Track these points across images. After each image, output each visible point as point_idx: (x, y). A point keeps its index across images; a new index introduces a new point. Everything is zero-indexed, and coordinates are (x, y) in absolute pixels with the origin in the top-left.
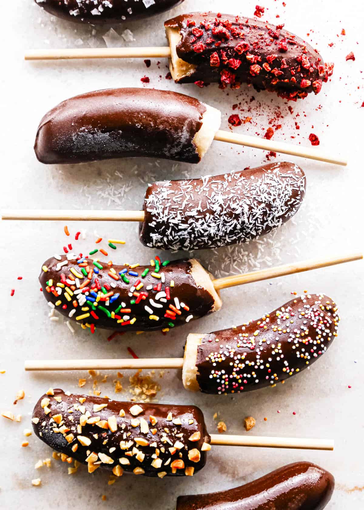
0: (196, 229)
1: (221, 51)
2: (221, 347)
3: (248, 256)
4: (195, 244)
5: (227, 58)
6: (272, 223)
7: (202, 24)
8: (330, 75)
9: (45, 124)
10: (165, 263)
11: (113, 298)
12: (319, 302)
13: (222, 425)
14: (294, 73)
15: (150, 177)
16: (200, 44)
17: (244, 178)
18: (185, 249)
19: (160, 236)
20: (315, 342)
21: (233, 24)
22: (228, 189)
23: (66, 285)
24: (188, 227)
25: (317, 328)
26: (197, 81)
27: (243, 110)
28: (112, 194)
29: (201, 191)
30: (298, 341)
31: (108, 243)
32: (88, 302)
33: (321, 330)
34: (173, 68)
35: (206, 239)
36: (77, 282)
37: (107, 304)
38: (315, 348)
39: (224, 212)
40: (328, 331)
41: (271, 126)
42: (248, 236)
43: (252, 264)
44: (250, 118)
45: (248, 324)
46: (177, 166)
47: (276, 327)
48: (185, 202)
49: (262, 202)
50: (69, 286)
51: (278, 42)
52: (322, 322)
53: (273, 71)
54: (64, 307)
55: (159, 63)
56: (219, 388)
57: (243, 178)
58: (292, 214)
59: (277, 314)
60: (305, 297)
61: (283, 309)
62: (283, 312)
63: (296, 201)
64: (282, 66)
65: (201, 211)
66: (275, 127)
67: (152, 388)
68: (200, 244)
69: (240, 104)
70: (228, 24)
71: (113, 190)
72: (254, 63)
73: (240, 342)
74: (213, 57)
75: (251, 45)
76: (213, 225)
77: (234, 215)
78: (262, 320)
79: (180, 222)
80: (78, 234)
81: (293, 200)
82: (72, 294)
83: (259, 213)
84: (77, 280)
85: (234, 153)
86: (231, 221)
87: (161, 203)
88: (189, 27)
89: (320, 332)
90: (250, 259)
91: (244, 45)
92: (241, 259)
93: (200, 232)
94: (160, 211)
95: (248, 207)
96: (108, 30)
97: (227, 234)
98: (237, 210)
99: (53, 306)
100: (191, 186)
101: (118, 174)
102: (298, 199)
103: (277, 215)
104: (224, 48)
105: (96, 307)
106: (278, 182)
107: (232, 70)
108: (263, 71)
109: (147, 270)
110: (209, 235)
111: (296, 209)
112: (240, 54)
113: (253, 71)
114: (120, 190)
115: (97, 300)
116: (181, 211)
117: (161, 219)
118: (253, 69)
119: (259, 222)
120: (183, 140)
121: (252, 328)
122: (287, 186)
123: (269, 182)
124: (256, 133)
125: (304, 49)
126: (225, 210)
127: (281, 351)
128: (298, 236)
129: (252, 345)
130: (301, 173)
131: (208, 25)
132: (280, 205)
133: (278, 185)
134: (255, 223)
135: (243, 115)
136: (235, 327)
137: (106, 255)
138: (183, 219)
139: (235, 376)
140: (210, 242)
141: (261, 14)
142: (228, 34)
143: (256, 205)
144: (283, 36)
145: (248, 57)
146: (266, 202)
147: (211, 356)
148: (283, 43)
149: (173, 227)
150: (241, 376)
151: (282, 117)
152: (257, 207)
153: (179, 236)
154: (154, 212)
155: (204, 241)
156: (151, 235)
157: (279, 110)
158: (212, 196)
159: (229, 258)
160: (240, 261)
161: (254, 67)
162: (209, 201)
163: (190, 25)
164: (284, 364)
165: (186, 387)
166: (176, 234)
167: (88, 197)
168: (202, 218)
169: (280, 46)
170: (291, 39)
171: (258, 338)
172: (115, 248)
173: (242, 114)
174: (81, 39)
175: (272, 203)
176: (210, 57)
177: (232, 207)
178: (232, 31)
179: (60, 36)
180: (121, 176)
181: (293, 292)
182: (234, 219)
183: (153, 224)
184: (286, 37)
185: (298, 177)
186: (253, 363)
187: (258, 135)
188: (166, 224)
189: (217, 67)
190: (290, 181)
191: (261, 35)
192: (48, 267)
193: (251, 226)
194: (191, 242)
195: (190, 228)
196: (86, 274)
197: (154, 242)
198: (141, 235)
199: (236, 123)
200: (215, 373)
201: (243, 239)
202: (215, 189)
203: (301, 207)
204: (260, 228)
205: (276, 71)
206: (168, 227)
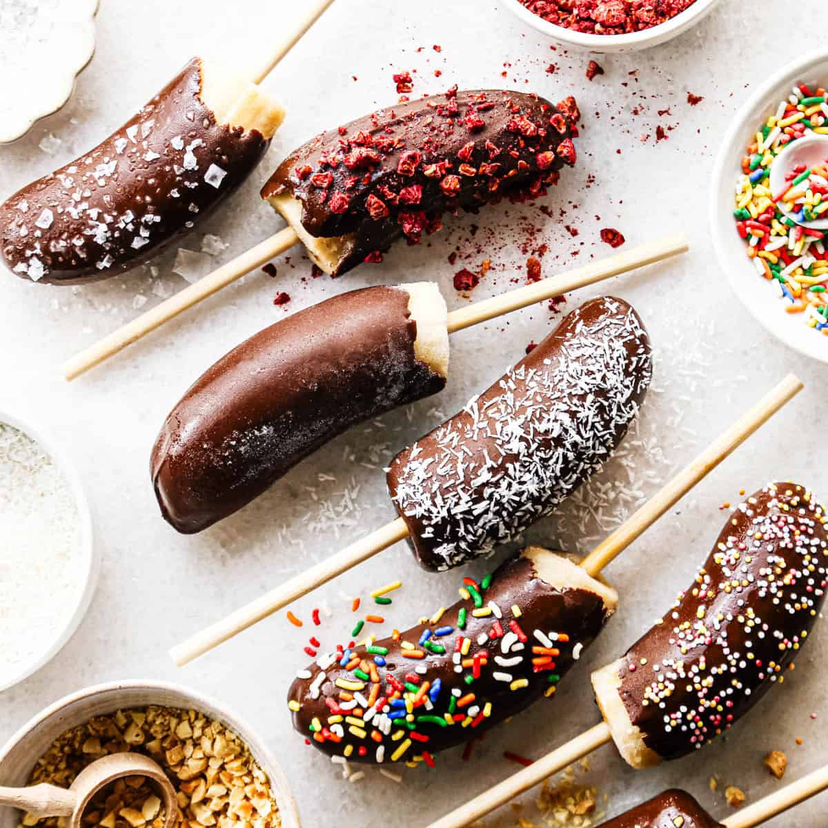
0: (504, 500)
1: (378, 187)
2: (657, 669)
3: (614, 487)
4: (516, 524)
5: (394, 194)
6: (621, 417)
7: (323, 163)
8: (578, 118)
9: (159, 472)
10: (485, 584)
11: (432, 691)
12: (775, 501)
13: (732, 793)
14: (518, 154)
15: (378, 452)
16: (338, 197)
17: (535, 370)
18: (504, 542)
19: (452, 546)
20: (806, 572)
21: (373, 133)
22: (518, 404)
23: (344, 714)
24: (489, 504)
25: (795, 546)
26: (367, 256)
27: (469, 256)
28: (333, 515)
29: (476, 433)
30: (777, 587)
31: (373, 601)
32: (396, 721)
33: (804, 546)
34: (316, 257)
35: (529, 505)
36: (359, 698)
37: (429, 706)
38: (811, 581)
39: (534, 446)
40: (816, 541)
41: (529, 255)
42: (595, 461)
43: (629, 499)
44: (487, 262)
45: (678, 603)
46: (413, 409)
47: (727, 583)
48: (460, 468)
49: (586, 394)
50: (350, 713)
51: (463, 118)
52: (797, 532)
53: (481, 170)
54: (361, 752)
55: (288, 259)
56: (693, 739)
57: (532, 372)
58: (647, 382)
59: (717, 561)
60: (746, 505)
61: (721, 546)
62: (725, 552)
63: (641, 358)
64: (491, 155)
65: (496, 466)
66: (537, 253)
67: (583, 797)
68: (524, 519)
69: (458, 248)
70: (364, 137)
71: (331, 509)
72: (443, 176)
73: (683, 643)
74: (370, 205)
75: (421, 149)
76: (527, 477)
77: (552, 442)
78: (697, 585)
79: (471, 503)
80: (316, 613)
81: (634, 359)
82: (362, 724)
83: (591, 413)
84: (357, 695)
85: (493, 334)
86: (553, 453)
87: (421, 490)
88: (305, 180)
89: (804, 551)
90: (621, 492)
91: (409, 157)
92: (605, 501)
93: (513, 500)
94: (428, 504)
95: (567, 415)
96: (175, 254)
97: (560, 478)
98: (552, 430)
99: (342, 760)
100: (454, 434)
101: (323, 478)
102: (642, 354)
103: (623, 400)
104: (380, 180)
105: (415, 722)
106: (594, 345)
107: (414, 208)
108: (464, 180)
109: (462, 611)
110: (531, 498)
111: (647, 372)
112: (411, 175)
113: (449, 190)
114: (343, 501)
115: (409, 710)
116: (463, 486)
117: (436, 517)
118: (446, 187)
119: (601, 429)
120: (400, 368)
121: (689, 606)
122: (611, 344)
123: (578, 353)
124: (512, 281)
125: (511, 106)
126: (534, 441)
127: (758, 621)
128: (677, 410)
129: (706, 637)
130: (622, 308)
131: (334, 159)
132: (619, 381)
133: (596, 350)
134: (595, 434)
135: (473, 265)
136: (661, 621)
137: (382, 621)
138: (474, 496)
139: (707, 704)
140: (539, 507)
141: (410, 85)
142: (373, 154)
143: (578, 404)
144: (466, 105)
145: (427, 173)
146: (593, 390)
147: (649, 693)
148: (472, 117)
149: (464, 519)
150: (716, 700)
151: (539, 230)
152: (583, 406)
153: (483, 527)
154: (418, 512)
155: (527, 511)
156: (436, 551)
157: (527, 222)
158: (499, 430)
159: (585, 508)
160: (606, 504)
161: (446, 183)
162: (500, 442)
163: (305, 175)
164: (777, 638)
165: (637, 768)
166: (475, 527)
167: (298, 544)
168: (503, 478)
169: (470, 125)
170: (480, 103)
171: (708, 620)
172: (389, 602)
173: (470, 263)
174: (140, 294)
175: (604, 386)
176: (366, 209)
177: (542, 431)
178: (377, 146)
179: (102, 309)
180: (332, 478)
181: (722, 506)
182: (556, 447)
183: (428, 533)
184: (470, 104)
185: (622, 317)
186: (724, 667)
187: (516, 281)
188: (451, 520)
189: (386, 217)
190: (613, 332)
191: (429, 124)
192: (296, 700)
193: (590, 443)
194: (508, 526)
195: (493, 503)
196: (366, 677)
197: (447, 559)
198: (420, 560)
199: (471, 284)
200: (671, 719)
201: (590, 471)
202: (497, 416)
203: (654, 363)
204: (608, 436)
205: (486, 168)
206: (455, 524)
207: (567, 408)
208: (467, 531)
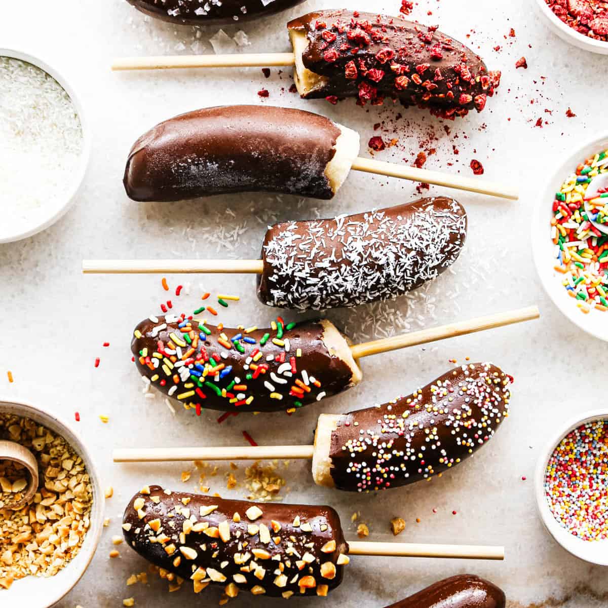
0: (329, 284)
1: (359, 59)
2: (362, 433)
3: (395, 314)
4: (327, 302)
5: (366, 69)
6: (424, 275)
7: (335, 26)
8: (497, 86)
9: (136, 153)
10: (289, 327)
11: (224, 371)
12: (485, 374)
13: (362, 528)
14: (451, 86)
15: (269, 215)
16: (333, 51)
17: (389, 219)
18: (314, 309)
19: (283, 293)
20: (480, 426)
21: (374, 26)
22: (369, 233)
23: (165, 355)
24: (319, 282)
25: (482, 406)
26: (329, 96)
27: (387, 131)
28: (222, 237)
29: (335, 236)
30: (459, 425)
31: (217, 300)
32: (193, 376)
33: (488, 410)
34: (298, 80)
35: (341, 296)
36: (179, 351)
37: (217, 379)
38: (480, 432)
39: (364, 263)
40: (496, 411)
41: (422, 150)
42: (394, 292)
43: (400, 325)
44: (396, 140)
45: (395, 401)
46: (304, 201)
47: (431, 406)
48: (314, 251)
49: (412, 250)
50: (168, 357)
51: (431, 47)
52: (488, 399)
53: (425, 83)
54: (162, 382)
55: (280, 72)
56: (359, 485)
58: (450, 263)
59: (432, 390)
60: (467, 367)
61: (439, 383)
62: (439, 387)
63: (455, 247)
64: (436, 78)
65: (335, 261)
66: (428, 152)
67: (275, 482)
68: (334, 302)
69: (383, 123)
70: (367, 25)
71: (223, 232)
72: (401, 75)
73: (385, 426)
74: (348, 67)
75: (397, 51)
76: (350, 278)
77: (376, 266)
78: (412, 397)
79: (308, 275)
80: (180, 288)
81: (451, 245)
82: (172, 367)
83: (408, 263)
85: (375, 184)
86: (373, 273)
87: (284, 251)
88: (318, 30)
89: (486, 413)
90: (397, 319)
91: (388, 52)
92: (385, 318)
93: (334, 288)
94: (283, 261)
95: (394, 256)
96: (217, 32)
97: (368, 290)
98: (381, 259)
99: (148, 382)
100: (321, 229)
101: (229, 212)
102: (457, 245)
103: (431, 265)
104: (362, 56)
105: (203, 383)
106: (432, 223)
107: (373, 84)
108: (412, 84)
109: (267, 335)
110: (345, 292)
111: (454, 257)
112: (383, 63)
113: (399, 84)
114: (233, 232)
115: (204, 374)
116: (310, 262)
117: (284, 271)
119: (409, 275)
120: (312, 173)
121: (401, 407)
122: (443, 229)
123: (421, 223)
124: (404, 159)
125: (463, 56)
126: (366, 260)
127: (437, 438)
128: (458, 289)
129: (401, 430)
130: (460, 212)
131: (342, 28)
132: (435, 253)
133: (432, 227)
134: (403, 276)
135: (387, 137)
136: (379, 406)
137: (216, 314)
138: (313, 272)
139: (380, 469)
140: (347, 300)
141: (409, 10)
142: (367, 38)
143: (404, 253)
144: (437, 40)
145: (392, 67)
146: (418, 249)
147: (349, 444)
148: (437, 49)
149: (299, 282)
150: (386, 470)
151: (437, 139)
152: (406, 255)
153: (307, 293)
154: (275, 262)
155: (339, 298)
156: (272, 291)
157: (432, 130)
158: (349, 242)
159: (371, 316)
160: (385, 321)
161: (400, 80)
162: (345, 249)
163: (320, 28)
164: (441, 454)
165: (317, 482)
166: (303, 290)
167: (192, 242)
168: (336, 271)
169: (433, 53)
170: (446, 44)
171: (407, 421)
172: (226, 306)
174: (183, 43)
175: (425, 251)
176: (345, 68)
177: (374, 257)
178: (372, 34)
179: (155, 39)
180: (233, 215)
181: (452, 360)
182: (377, 270)
183: (274, 278)
184: (440, 41)
185: (457, 216)
186: (401, 453)
187: (406, 161)
188: (291, 278)
189: (353, 80)
190: (447, 222)
191: (409, 39)
192: (141, 331)
193: (398, 280)
194: (322, 301)
196: (190, 341)
197: (276, 300)
198: (260, 291)
199: (379, 148)
200: (353, 466)
201: (388, 296)
202: (352, 233)
204: (410, 281)
205: (428, 84)
206: (293, 282)
207: (396, 251)
208: (297, 290)
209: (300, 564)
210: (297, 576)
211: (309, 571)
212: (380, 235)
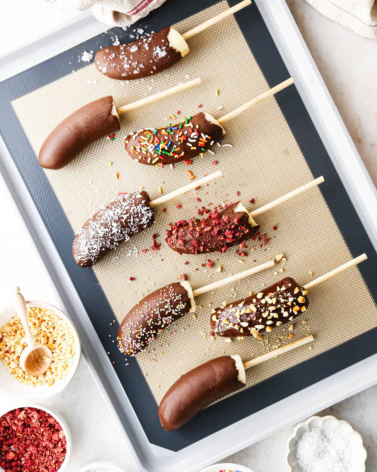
11: (168, 145)
22: (113, 237)
23: (141, 146)
32: (156, 151)
37: (166, 149)
54: (144, 158)
82: (146, 150)
84: (146, 141)
105: (161, 153)
115: (160, 149)
117: (140, 206)
119: (89, 228)
123: (94, 251)
134: (91, 226)
202: (120, 234)
207: (99, 235)
208: (132, 201)
209: (289, 304)
210: (291, 309)
211: (294, 304)
212: (108, 238)
